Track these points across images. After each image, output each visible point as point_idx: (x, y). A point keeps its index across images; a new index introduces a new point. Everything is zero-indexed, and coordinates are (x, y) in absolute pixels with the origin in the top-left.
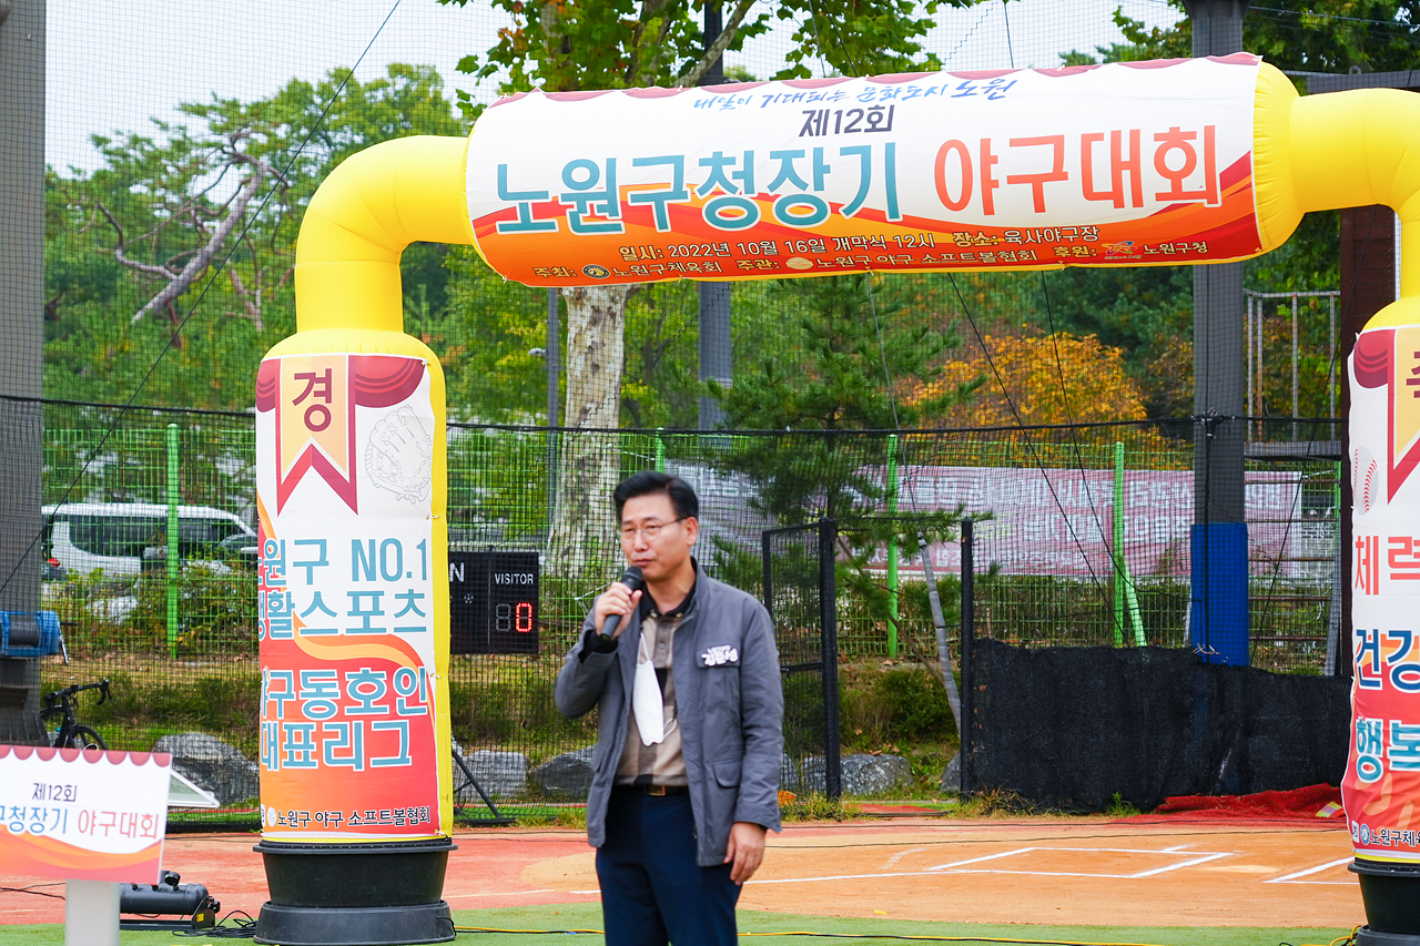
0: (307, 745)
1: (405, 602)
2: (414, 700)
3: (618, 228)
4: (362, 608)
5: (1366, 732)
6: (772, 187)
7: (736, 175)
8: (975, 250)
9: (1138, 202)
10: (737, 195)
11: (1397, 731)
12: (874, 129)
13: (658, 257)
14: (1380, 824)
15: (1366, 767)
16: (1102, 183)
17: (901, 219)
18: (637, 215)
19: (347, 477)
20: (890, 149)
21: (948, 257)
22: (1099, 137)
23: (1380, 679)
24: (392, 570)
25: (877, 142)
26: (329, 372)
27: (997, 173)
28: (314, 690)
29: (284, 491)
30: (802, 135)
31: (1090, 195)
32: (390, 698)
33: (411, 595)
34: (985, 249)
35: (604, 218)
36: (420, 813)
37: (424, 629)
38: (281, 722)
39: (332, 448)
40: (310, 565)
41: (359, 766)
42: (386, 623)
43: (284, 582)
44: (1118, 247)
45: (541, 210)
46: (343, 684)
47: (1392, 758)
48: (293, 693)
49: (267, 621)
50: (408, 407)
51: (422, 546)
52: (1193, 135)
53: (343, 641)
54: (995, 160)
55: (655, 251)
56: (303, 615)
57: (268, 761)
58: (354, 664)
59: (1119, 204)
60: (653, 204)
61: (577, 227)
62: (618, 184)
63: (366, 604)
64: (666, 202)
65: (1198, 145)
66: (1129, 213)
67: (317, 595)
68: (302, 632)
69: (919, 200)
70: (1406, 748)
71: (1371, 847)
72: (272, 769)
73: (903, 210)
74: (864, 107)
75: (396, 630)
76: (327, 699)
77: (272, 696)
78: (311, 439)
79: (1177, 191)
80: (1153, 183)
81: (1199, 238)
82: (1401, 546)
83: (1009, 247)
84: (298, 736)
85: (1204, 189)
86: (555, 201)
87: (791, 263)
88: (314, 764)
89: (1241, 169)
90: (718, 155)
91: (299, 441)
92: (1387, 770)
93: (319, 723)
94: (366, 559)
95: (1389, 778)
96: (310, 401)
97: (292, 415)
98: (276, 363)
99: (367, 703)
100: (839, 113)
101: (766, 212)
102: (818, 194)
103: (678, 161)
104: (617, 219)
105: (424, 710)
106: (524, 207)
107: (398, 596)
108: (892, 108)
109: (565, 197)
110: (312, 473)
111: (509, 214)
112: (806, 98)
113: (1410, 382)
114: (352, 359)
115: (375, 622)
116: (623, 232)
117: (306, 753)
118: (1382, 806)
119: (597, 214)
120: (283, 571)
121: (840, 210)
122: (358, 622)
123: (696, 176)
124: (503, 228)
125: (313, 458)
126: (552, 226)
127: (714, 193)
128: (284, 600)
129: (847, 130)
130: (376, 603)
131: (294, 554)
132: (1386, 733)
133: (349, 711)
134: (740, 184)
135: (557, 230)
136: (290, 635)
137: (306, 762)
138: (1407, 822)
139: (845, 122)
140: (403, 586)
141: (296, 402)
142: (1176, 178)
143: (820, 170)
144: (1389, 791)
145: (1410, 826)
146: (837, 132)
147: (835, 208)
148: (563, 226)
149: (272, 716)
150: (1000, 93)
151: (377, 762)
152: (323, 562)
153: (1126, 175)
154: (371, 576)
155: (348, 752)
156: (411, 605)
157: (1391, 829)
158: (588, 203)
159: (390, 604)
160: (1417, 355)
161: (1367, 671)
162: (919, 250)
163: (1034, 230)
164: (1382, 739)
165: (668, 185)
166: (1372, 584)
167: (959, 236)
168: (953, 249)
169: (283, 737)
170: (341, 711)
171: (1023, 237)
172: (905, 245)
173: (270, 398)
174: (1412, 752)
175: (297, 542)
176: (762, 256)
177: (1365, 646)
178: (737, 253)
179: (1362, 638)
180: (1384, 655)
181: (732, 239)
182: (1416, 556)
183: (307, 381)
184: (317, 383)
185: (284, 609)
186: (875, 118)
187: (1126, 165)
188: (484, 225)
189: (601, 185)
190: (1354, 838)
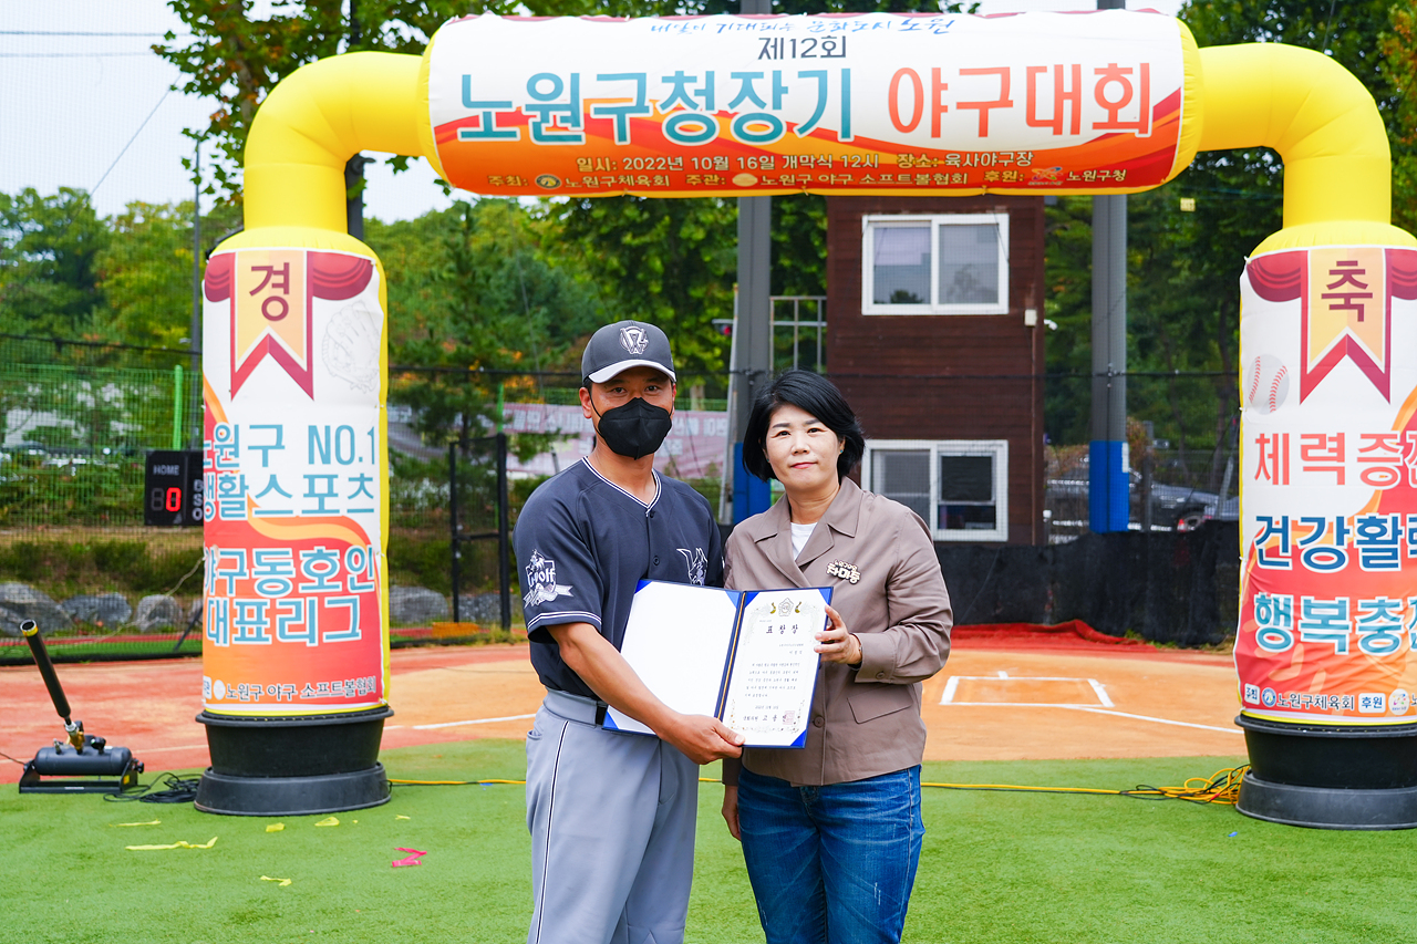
0: (260, 621)
1: (358, 484)
2: (363, 578)
3: (578, 138)
4: (317, 491)
5: (1272, 607)
6: (732, 105)
7: (698, 93)
8: (914, 171)
9: (1075, 130)
10: (697, 112)
11: (1309, 606)
12: (829, 55)
13: (612, 168)
14: (1289, 689)
15: (1271, 638)
16: (1045, 111)
17: (851, 139)
18: (598, 128)
19: (304, 366)
20: (846, 74)
21: (886, 178)
22: (1043, 69)
23: (1290, 561)
24: (345, 455)
25: (833, 68)
26: (286, 265)
27: (947, 98)
28: (268, 569)
29: (238, 379)
30: (760, 57)
31: (1032, 121)
32: (342, 576)
33: (362, 479)
34: (923, 171)
35: (566, 129)
36: (365, 684)
37: (372, 511)
38: (231, 599)
39: (289, 337)
40: (265, 449)
41: (312, 641)
42: (340, 505)
43: (237, 465)
44: (1046, 173)
45: (504, 119)
46: (297, 562)
47: (1304, 630)
48: (246, 570)
49: (217, 503)
50: (359, 301)
51: (371, 433)
52: (1129, 71)
53: (298, 521)
54: (945, 87)
55: (611, 163)
56: (257, 497)
57: (217, 636)
58: (308, 544)
59: (1058, 131)
60: (614, 117)
61: (538, 136)
62: (582, 97)
63: (321, 486)
64: (628, 116)
65: (1135, 80)
66: (1067, 140)
67: (273, 478)
68: (256, 512)
69: (872, 122)
70: (1319, 622)
71: (1275, 708)
72: (221, 644)
73: (856, 131)
74: (818, 37)
75: (349, 511)
76: (281, 577)
77: (221, 574)
78: (268, 328)
79: (1113, 122)
80: (1093, 113)
81: (1120, 166)
82: (1316, 442)
83: (944, 169)
84: (251, 613)
85: (1137, 120)
86: (518, 111)
87: (737, 180)
88: (267, 639)
89: (1172, 102)
90: (679, 74)
91: (253, 329)
92: (1298, 641)
93: (273, 601)
94: (322, 444)
95: (1300, 648)
96: (267, 292)
97: (248, 304)
98: (230, 257)
99: (321, 581)
100: (794, 41)
101: (724, 128)
102: (776, 113)
103: (641, 79)
104: (579, 131)
105: (371, 587)
106: (488, 116)
107: (351, 479)
108: (844, 38)
109: (529, 107)
110: (268, 360)
111: (473, 121)
112: (759, 27)
113: (1325, 296)
114: (310, 254)
115: (330, 503)
116: (583, 142)
117: (259, 630)
118: (1293, 673)
119: (559, 124)
120: (236, 454)
121: (795, 129)
122: (313, 503)
123: (658, 92)
124: (464, 135)
125: (269, 346)
126: (513, 134)
127: (676, 109)
128: (237, 482)
129: (803, 55)
130: (330, 486)
131: (248, 438)
132: (1297, 608)
133: (303, 588)
134: (701, 101)
135: (518, 138)
136: (243, 515)
137: (259, 638)
138: (1320, 688)
139: (800, 49)
140: (355, 469)
141: (253, 293)
142: (1113, 109)
143: (779, 91)
144: (1301, 660)
145: (1322, 692)
146: (794, 56)
147: (790, 126)
148: (525, 135)
149: (221, 591)
150: (943, 29)
151: (331, 637)
152: (279, 446)
153: (1068, 105)
154: (326, 460)
155: (302, 628)
156: (362, 487)
157: (1302, 694)
158: (551, 114)
159: (344, 487)
160: (1333, 272)
161: (1273, 552)
162: (862, 170)
163: (972, 154)
164: (1292, 613)
165: (630, 100)
166: (1281, 476)
167: (903, 157)
168: (894, 169)
169: (233, 613)
170: (296, 588)
171: (963, 160)
172: (850, 164)
173: (222, 289)
174: (1325, 625)
175: (252, 427)
176: (713, 171)
177: (1270, 530)
178: (689, 168)
179: (1265, 524)
180: (1295, 539)
181: (688, 153)
182: (1331, 450)
183: (264, 273)
184: (275, 275)
185: (237, 491)
186: (829, 46)
187: (1068, 95)
188: (445, 132)
189: (565, 98)
190: (1249, 700)
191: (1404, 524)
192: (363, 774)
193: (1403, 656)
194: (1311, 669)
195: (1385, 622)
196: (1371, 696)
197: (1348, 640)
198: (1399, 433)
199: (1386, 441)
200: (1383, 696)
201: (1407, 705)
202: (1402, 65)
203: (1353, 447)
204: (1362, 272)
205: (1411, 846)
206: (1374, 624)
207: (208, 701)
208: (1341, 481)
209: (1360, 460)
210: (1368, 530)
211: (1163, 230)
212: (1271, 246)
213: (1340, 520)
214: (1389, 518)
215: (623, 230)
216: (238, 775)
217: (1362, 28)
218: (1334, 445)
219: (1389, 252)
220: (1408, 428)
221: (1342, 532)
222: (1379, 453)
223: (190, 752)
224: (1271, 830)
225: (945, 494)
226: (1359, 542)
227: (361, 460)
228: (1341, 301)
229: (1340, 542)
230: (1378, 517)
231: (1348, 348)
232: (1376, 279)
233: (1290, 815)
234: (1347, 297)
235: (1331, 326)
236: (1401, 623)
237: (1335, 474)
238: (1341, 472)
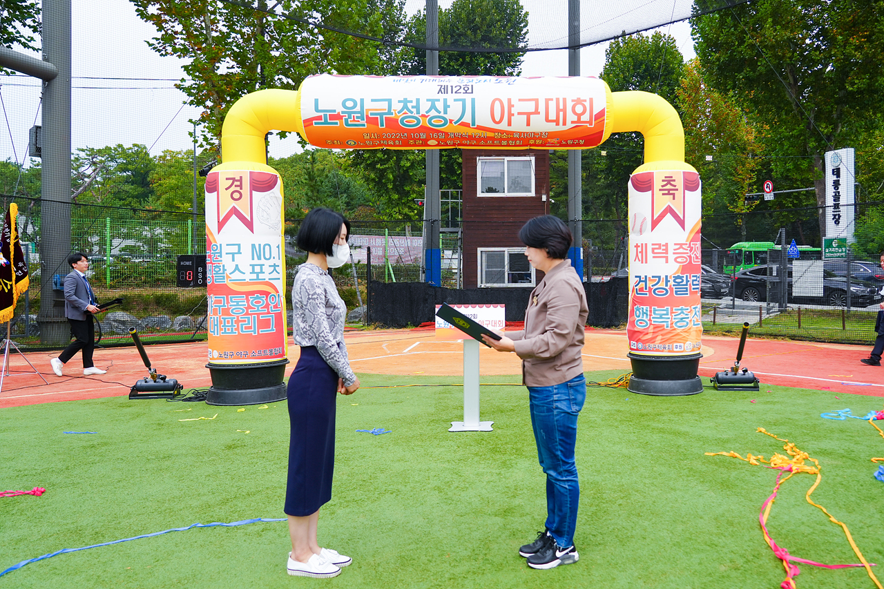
0: (232, 325)
1: (273, 268)
2: (276, 307)
3: (363, 125)
4: (255, 271)
5: (640, 311)
6: (427, 112)
7: (413, 107)
8: (501, 140)
9: (564, 124)
10: (413, 115)
11: (655, 310)
12: (466, 93)
13: (378, 137)
14: (647, 342)
15: (641, 323)
16: (552, 116)
17: (476, 126)
18: (372, 121)
19: (250, 219)
20: (473, 100)
21: (490, 142)
22: (552, 100)
23: (648, 293)
24: (267, 256)
25: (468, 97)
26: (241, 177)
27: (514, 111)
28: (235, 304)
29: (221, 225)
30: (438, 93)
31: (547, 120)
32: (267, 306)
33: (275, 266)
34: (504, 140)
35: (359, 121)
36: (278, 350)
37: (279, 279)
38: (220, 316)
39: (243, 207)
40: (233, 254)
41: (255, 333)
42: (265, 276)
43: (221, 261)
44: (553, 141)
45: (332, 117)
46: (248, 301)
47: (653, 320)
48: (226, 304)
49: (213, 277)
50: (273, 192)
51: (278, 247)
52: (585, 101)
53: (248, 284)
54: (513, 106)
55: (377, 135)
56: (230, 274)
57: (214, 332)
58: (252, 293)
59: (558, 124)
60: (379, 116)
61: (347, 124)
62: (365, 108)
63: (257, 269)
64: (384, 116)
65: (587, 104)
66: (561, 128)
67: (237, 266)
68: (230, 280)
69: (484, 120)
70: (659, 316)
71: (642, 350)
72: (216, 335)
73: (477, 123)
74: (461, 85)
75: (269, 279)
76: (242, 307)
77: (215, 306)
78: (234, 204)
79: (579, 120)
80: (571, 117)
81: (582, 138)
82: (657, 246)
83: (513, 139)
84: (228, 322)
85: (588, 120)
86: (339, 114)
87: (429, 143)
88: (236, 333)
89: (602, 114)
90: (405, 99)
91: (227, 204)
92: (651, 324)
93: (238, 317)
94: (257, 251)
95: (652, 326)
96: (233, 189)
97: (225, 194)
98: (217, 174)
99: (258, 308)
100: (452, 86)
101: (424, 121)
102: (445, 116)
103: (390, 101)
104: (364, 122)
105: (279, 310)
106: (325, 115)
107: (270, 266)
108: (472, 86)
109: (343, 112)
110: (234, 217)
111: (319, 118)
112: (437, 81)
113: (660, 190)
114: (251, 173)
115: (261, 276)
116: (366, 127)
117: (232, 329)
118: (649, 336)
119: (356, 119)
120: (220, 256)
121: (453, 122)
122: (254, 276)
123: (397, 107)
124: (316, 123)
125: (234, 211)
126: (337, 123)
127: (404, 113)
128: (221, 268)
129: (456, 92)
130: (261, 269)
131: (225, 249)
132: (651, 311)
133: (250, 311)
134: (414, 110)
135: (338, 125)
136: (224, 282)
137: (232, 332)
139: (455, 90)
140: (272, 262)
141: (226, 189)
142: (579, 116)
143: (446, 107)
144: (652, 331)
145: (660, 343)
146: (452, 93)
147: (451, 121)
148: (341, 124)
149: (215, 314)
150: (512, 83)
151: (263, 331)
152: (239, 252)
153: (561, 113)
154: (259, 258)
155: (251, 328)
156: (275, 269)
157: (652, 344)
158: (352, 115)
159: (267, 269)
160: (663, 181)
161: (641, 289)
162: (480, 139)
163: (524, 133)
164: (648, 313)
165: (385, 110)
166: (644, 260)
167: (496, 134)
168: (493, 139)
169: (221, 323)
170: (247, 311)
171: (520, 135)
172: (475, 136)
173: (213, 188)
174: (661, 318)
175: (227, 245)
176: (419, 139)
177: (640, 281)
178: (410, 138)
179: (638, 279)
180: (649, 284)
181: (409, 131)
182: (663, 250)
183: (232, 181)
184: (236, 182)
185: (221, 272)
186: (466, 89)
187: (561, 110)
188: (308, 122)
189: (358, 108)
190: (632, 347)
191: (690, 278)
192: (278, 387)
193: (690, 329)
194: (657, 334)
195: (684, 316)
196: (678, 344)
197: (669, 323)
198: (688, 243)
199: (684, 246)
200: (682, 344)
201: (691, 347)
202: (684, 100)
203: (671, 248)
204: (674, 181)
205: (693, 401)
206: (679, 316)
207: (210, 359)
208: (667, 262)
209: (674, 253)
210: (677, 280)
211: (594, 163)
212: (639, 170)
213: (666, 277)
214: (685, 276)
215: (377, 163)
216: (225, 389)
217: (669, 85)
218: (664, 248)
219: (684, 173)
220: (691, 241)
221: (667, 281)
222: (681, 250)
223: (204, 380)
224: (641, 397)
225: (511, 269)
226: (674, 285)
227: (274, 258)
228: (666, 192)
229: (667, 285)
230: (681, 275)
231: (669, 210)
232: (680, 183)
233: (648, 391)
234: (669, 190)
235: (663, 202)
236: (689, 316)
237: (665, 259)
238: (667, 258)
